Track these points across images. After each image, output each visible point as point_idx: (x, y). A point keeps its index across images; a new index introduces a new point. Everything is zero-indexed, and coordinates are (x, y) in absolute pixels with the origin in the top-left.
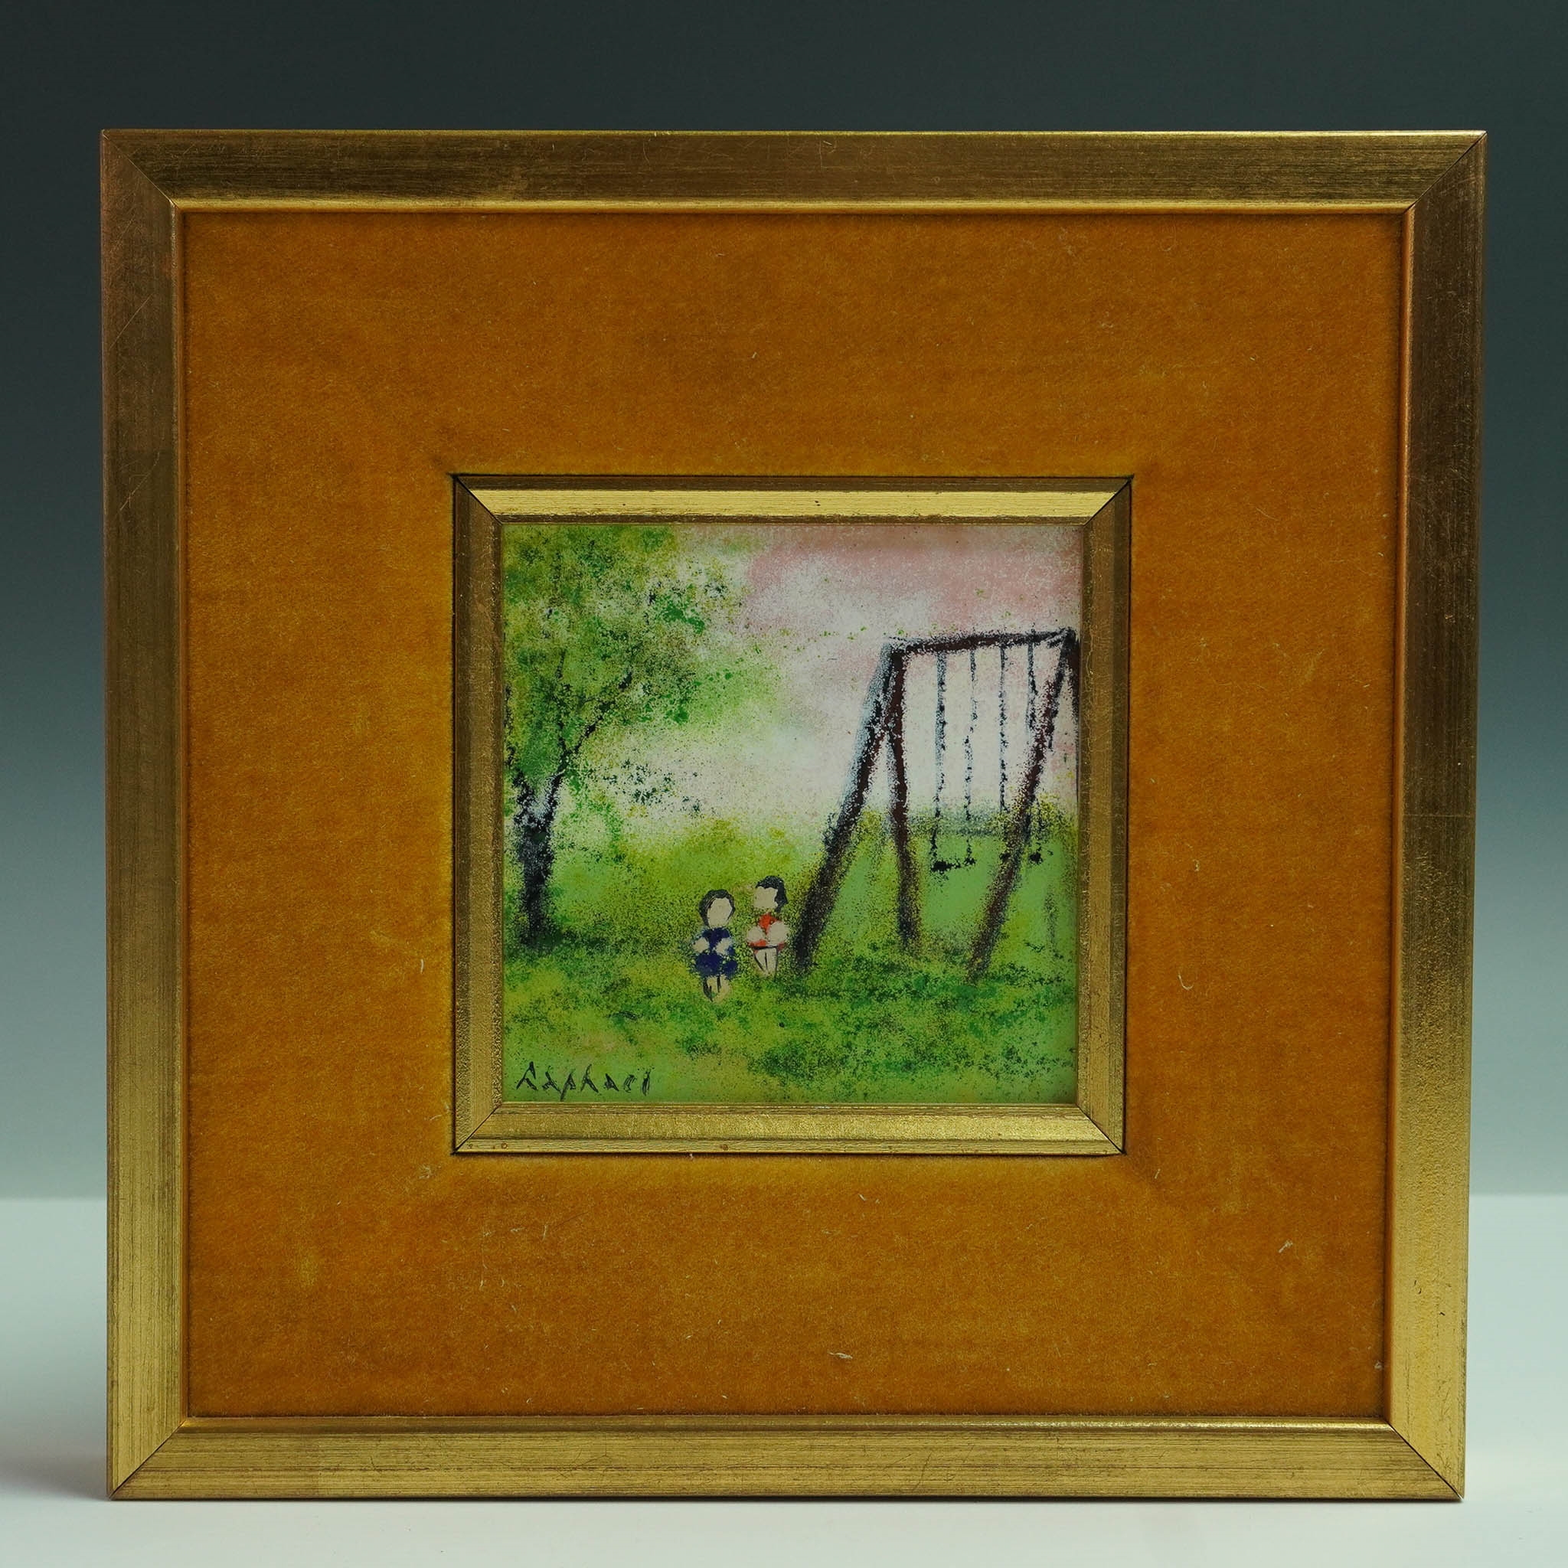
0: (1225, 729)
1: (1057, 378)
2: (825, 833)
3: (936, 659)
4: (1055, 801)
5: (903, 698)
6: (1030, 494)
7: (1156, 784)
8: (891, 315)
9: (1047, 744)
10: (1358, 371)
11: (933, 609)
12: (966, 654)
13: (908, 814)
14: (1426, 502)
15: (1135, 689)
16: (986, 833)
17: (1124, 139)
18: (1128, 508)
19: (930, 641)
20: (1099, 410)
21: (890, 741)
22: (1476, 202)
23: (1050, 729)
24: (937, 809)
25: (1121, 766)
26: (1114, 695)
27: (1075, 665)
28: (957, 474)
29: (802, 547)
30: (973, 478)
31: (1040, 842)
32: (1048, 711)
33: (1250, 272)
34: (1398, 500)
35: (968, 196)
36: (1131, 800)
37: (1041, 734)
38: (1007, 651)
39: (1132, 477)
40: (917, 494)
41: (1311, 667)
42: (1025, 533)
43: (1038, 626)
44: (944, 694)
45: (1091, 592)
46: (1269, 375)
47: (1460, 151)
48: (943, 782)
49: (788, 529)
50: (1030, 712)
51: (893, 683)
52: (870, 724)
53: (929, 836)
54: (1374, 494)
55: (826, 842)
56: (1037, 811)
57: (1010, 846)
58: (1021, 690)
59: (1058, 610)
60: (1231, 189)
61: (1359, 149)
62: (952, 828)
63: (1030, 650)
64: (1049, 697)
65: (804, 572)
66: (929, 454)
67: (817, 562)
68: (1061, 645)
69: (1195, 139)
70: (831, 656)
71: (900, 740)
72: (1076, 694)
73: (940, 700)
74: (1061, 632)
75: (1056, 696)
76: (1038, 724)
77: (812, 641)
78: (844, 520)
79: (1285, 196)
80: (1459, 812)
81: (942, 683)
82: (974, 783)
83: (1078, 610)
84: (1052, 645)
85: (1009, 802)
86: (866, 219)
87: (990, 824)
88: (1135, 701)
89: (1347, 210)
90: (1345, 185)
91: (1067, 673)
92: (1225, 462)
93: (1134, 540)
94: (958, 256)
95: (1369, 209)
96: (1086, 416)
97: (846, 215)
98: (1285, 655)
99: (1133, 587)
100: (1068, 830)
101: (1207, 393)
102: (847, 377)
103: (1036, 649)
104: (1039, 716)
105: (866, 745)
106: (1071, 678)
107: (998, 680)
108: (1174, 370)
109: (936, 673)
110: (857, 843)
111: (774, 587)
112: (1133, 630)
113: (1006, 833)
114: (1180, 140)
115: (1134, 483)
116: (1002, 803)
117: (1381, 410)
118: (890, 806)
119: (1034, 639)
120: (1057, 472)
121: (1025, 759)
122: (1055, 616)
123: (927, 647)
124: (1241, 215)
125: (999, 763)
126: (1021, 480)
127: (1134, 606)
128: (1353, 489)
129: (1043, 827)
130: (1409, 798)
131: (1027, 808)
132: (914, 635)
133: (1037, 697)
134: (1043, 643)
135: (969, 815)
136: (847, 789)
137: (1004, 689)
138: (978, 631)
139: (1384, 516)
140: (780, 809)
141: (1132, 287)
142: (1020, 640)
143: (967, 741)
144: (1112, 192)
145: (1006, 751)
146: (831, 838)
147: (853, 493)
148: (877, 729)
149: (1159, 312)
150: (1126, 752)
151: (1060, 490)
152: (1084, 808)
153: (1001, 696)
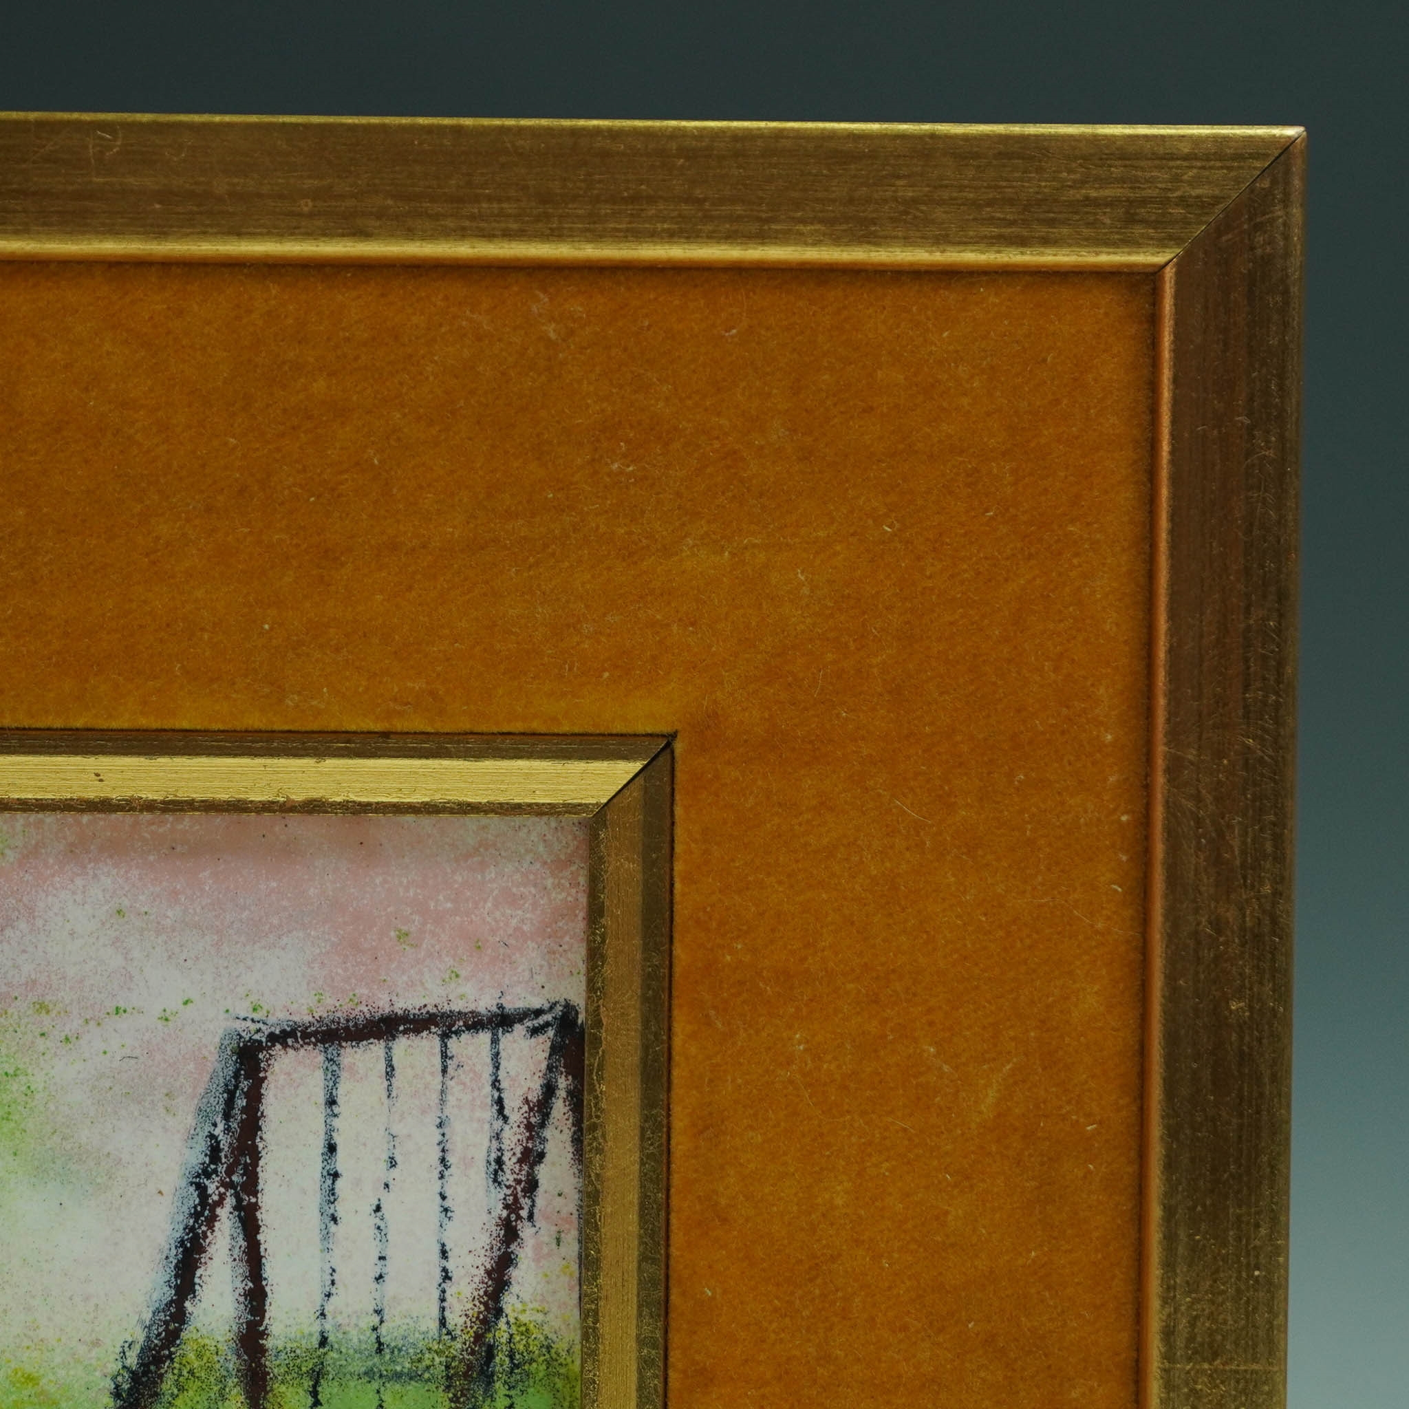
0: (839, 1201)
1: (531, 560)
2: (114, 1378)
3: (321, 1058)
4: (540, 1317)
5: (260, 1129)
6: (489, 764)
7: (713, 1298)
8: (226, 444)
9: (524, 1213)
10: (1077, 555)
11: (316, 965)
12: (376, 1049)
13: (269, 1343)
14: (1198, 798)
15: (680, 1122)
16: (413, 1376)
17: (648, 134)
18: (668, 790)
19: (311, 1024)
20: (609, 618)
21: (235, 1208)
22: (1287, 255)
23: (531, 1186)
24: (322, 1333)
25: (654, 1261)
26: (643, 1130)
27: (576, 1069)
28: (353, 728)
29: (75, 852)
30: (386, 735)
31: (512, 1393)
32: (526, 1152)
33: (880, 374)
34: (1148, 788)
35: (363, 234)
36: (673, 1324)
37: (515, 1196)
38: (452, 1043)
39: (673, 736)
40: (283, 761)
41: (992, 1095)
42: (484, 827)
43: (508, 998)
44: (336, 1122)
45: (603, 941)
46: (919, 558)
47: (1258, 164)
48: (333, 1283)
49: (50, 818)
50: (493, 1156)
51: (241, 1102)
52: (198, 1176)
53: (308, 1383)
54: (1105, 780)
55: (117, 1394)
56: (506, 1336)
57: (457, 1401)
58: (478, 1114)
59: (546, 968)
60: (844, 227)
61: (1076, 158)
62: (350, 1368)
63: (495, 1041)
64: (529, 1127)
65: (79, 898)
66: (299, 693)
67: (103, 878)
68: (551, 1033)
69: (779, 135)
70: (127, 1052)
71: (255, 1207)
72: (578, 1123)
73: (330, 1131)
74: (551, 1008)
75: (542, 1125)
76: (508, 1177)
77: (92, 1023)
78: (150, 806)
79: (942, 240)
80: (1255, 1360)
81: (331, 1102)
82: (390, 1286)
83: (582, 968)
84: (535, 1031)
85: (455, 1319)
86: (179, 271)
87: (420, 1360)
88: (681, 1144)
89: (1056, 265)
90: (1051, 223)
91: (563, 1083)
92: (838, 716)
93: (679, 848)
94: (348, 340)
95: (1095, 265)
96: (587, 628)
97: (141, 264)
98: (946, 1068)
99: (676, 936)
100: (562, 1371)
101: (805, 590)
102: (147, 555)
103: (506, 1040)
104: (510, 1162)
105: (191, 1215)
106: (570, 1093)
107: (435, 1097)
108: (746, 548)
109: (322, 1083)
110: (174, 1397)
111: (23, 925)
112: (675, 1013)
113: (448, 1378)
114: (750, 136)
115: (679, 747)
116: (443, 1322)
117: (1117, 625)
118: (235, 1328)
119: (502, 1021)
120: (537, 726)
121: (484, 1240)
122: (541, 979)
123: (306, 1035)
124: (866, 271)
125: (437, 1249)
126: (472, 739)
127: (678, 970)
128: (1068, 768)
129: (517, 1366)
130: (1168, 1334)
131: (489, 1330)
132: (279, 1015)
133: (507, 1128)
134: (519, 1029)
135: (380, 1344)
136: (155, 1296)
137: (447, 1112)
138: (400, 1006)
139: (1124, 818)
140: (31, 1333)
141: (667, 399)
142: (475, 1023)
143: (378, 1209)
144: (628, 230)
145: (449, 1225)
146: (126, 1386)
147: (163, 760)
148: (212, 1187)
149: (717, 445)
150: (663, 1233)
151: (543, 755)
152: (590, 1334)
153: (440, 1125)
